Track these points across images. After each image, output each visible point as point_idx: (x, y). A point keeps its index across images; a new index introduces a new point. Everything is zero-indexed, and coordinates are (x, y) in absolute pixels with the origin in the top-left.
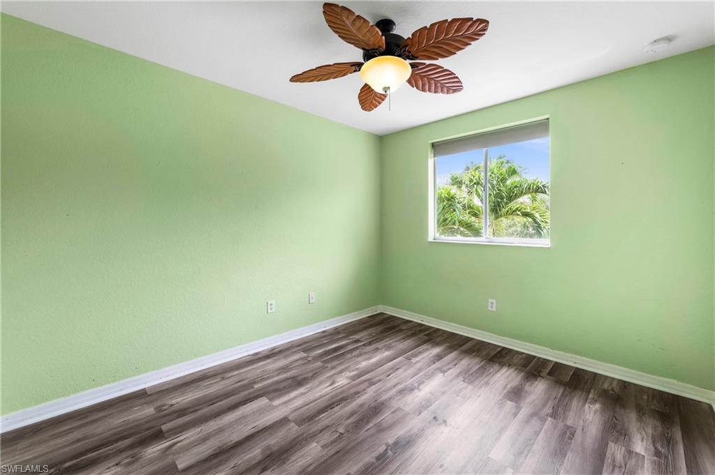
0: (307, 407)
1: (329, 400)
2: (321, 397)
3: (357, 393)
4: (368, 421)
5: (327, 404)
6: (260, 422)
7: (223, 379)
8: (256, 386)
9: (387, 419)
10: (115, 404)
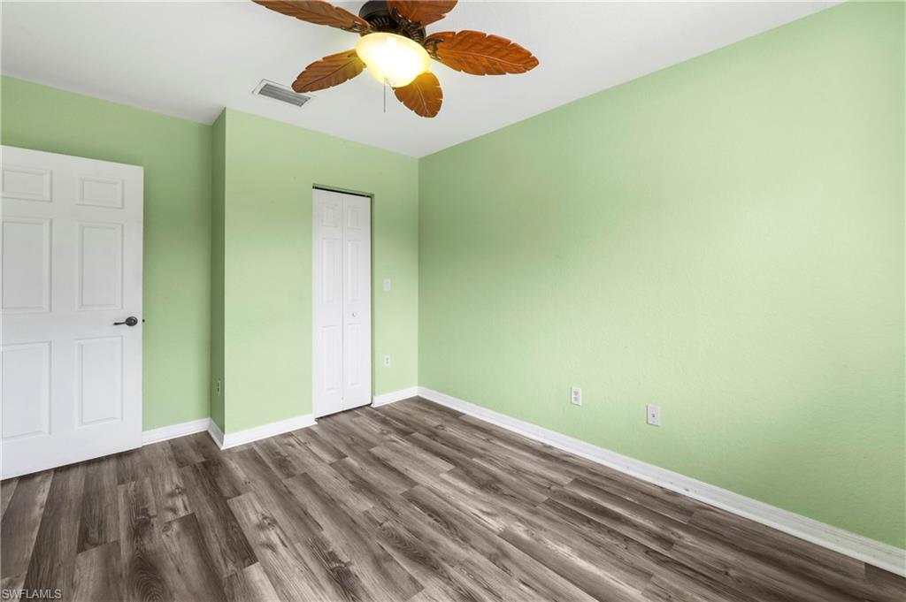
0: (435, 496)
1: (448, 513)
2: (457, 507)
3: (465, 539)
4: (398, 548)
5: (441, 511)
6: (412, 470)
7: (488, 440)
8: (475, 460)
9: (399, 570)
10: (444, 411)
